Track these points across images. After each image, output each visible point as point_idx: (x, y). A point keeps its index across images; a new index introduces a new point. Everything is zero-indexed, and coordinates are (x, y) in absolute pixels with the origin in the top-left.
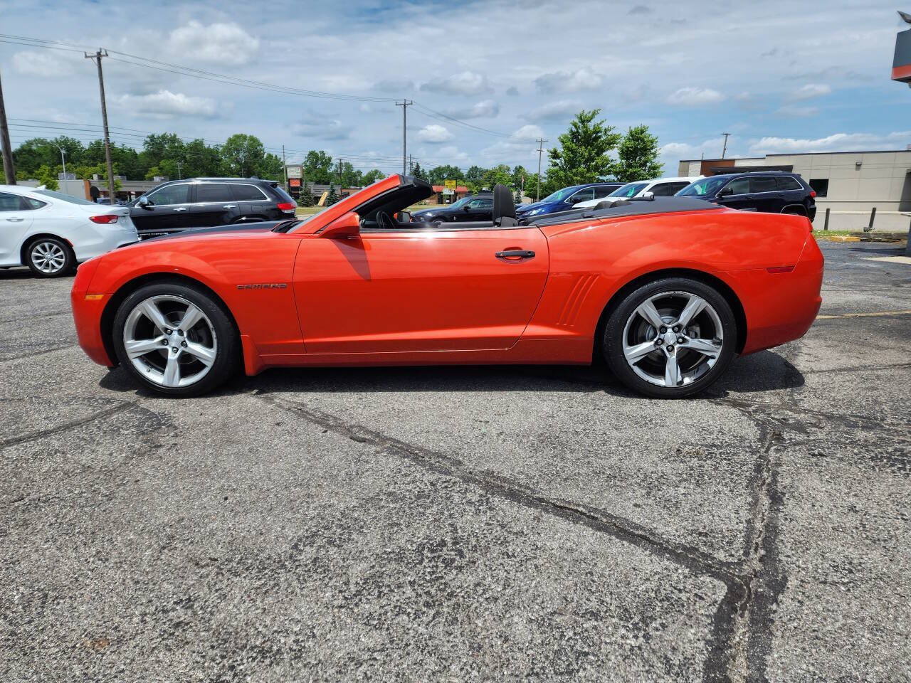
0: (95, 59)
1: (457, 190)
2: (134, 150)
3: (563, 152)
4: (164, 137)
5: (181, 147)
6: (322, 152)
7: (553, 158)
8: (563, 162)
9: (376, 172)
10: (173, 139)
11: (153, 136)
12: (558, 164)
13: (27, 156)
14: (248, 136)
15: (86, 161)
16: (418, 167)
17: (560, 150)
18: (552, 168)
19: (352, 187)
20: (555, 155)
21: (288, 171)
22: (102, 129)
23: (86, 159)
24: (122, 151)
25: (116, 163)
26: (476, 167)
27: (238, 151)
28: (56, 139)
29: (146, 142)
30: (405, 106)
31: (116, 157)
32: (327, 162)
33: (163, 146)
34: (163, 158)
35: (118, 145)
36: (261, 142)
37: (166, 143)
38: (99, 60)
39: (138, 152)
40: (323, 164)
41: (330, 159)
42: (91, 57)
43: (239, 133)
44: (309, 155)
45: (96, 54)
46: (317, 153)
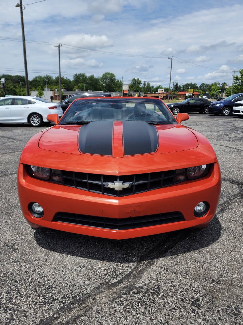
0: (58, 47)
1: (194, 94)
2: (70, 80)
3: (240, 77)
4: (80, 74)
5: (86, 78)
6: (138, 79)
7: (235, 80)
8: (240, 82)
9: (160, 86)
10: (84, 75)
11: (77, 74)
12: (237, 83)
13: (35, 82)
14: (110, 73)
15: (53, 84)
17: (239, 76)
18: (234, 84)
19: (149, 93)
20: (237, 79)
21: (124, 87)
22: (59, 73)
23: (54, 83)
24: (66, 80)
25: (64, 84)
26: (204, 83)
27: (106, 79)
28: (45, 76)
29: (74, 77)
30: (172, 59)
31: (64, 82)
32: (140, 83)
33: (80, 78)
34: (79, 82)
35: (65, 78)
36: (115, 75)
37: (81, 77)
38: (59, 47)
39: (71, 80)
40: (138, 83)
41: (141, 81)
42: (57, 47)
43: (107, 72)
44: (133, 80)
45: (58, 46)
46: (136, 79)
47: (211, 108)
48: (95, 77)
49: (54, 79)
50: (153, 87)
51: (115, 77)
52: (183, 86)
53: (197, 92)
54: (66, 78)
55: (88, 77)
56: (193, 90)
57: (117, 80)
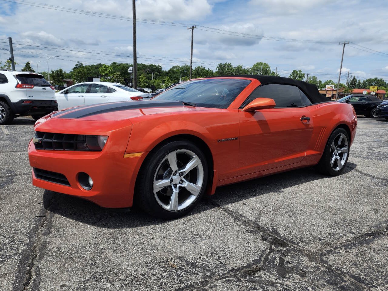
1: (377, 92)
2: (212, 71)
4: (226, 64)
5: (232, 69)
6: (300, 71)
9: (330, 81)
10: (229, 65)
11: (221, 64)
13: (172, 73)
16: (354, 78)
24: (208, 71)
27: (258, 70)
28: (183, 66)
29: (218, 67)
30: (344, 45)
31: (205, 74)
32: (302, 76)
33: (225, 69)
34: (224, 74)
35: (206, 69)
36: (270, 66)
37: (226, 67)
39: (214, 72)
40: (299, 77)
41: (304, 74)
43: (259, 62)
44: (293, 72)
45: (192, 28)
46: (297, 72)
47: (380, 110)
48: (243, 68)
49: (194, 70)
50: (320, 82)
51: (270, 68)
52: (364, 81)
53: (385, 90)
54: (208, 68)
55: (234, 68)
56: (376, 88)
57: (272, 72)
